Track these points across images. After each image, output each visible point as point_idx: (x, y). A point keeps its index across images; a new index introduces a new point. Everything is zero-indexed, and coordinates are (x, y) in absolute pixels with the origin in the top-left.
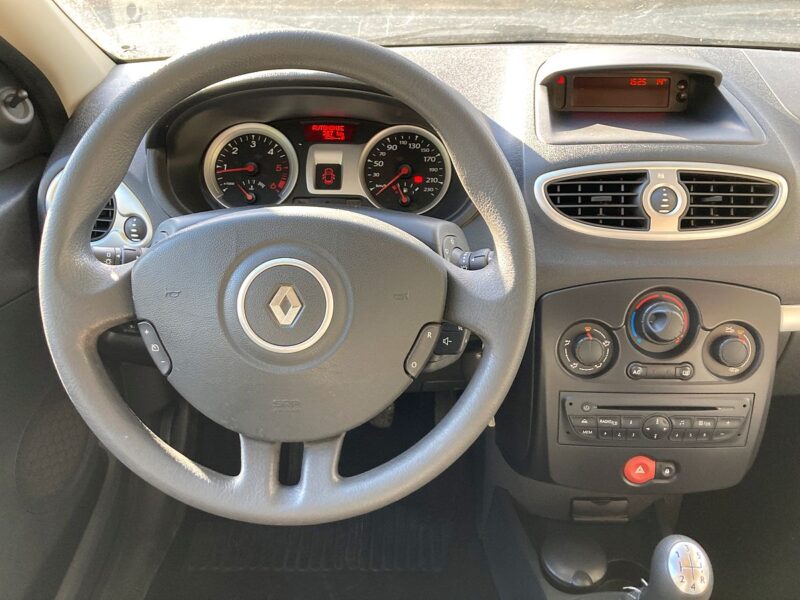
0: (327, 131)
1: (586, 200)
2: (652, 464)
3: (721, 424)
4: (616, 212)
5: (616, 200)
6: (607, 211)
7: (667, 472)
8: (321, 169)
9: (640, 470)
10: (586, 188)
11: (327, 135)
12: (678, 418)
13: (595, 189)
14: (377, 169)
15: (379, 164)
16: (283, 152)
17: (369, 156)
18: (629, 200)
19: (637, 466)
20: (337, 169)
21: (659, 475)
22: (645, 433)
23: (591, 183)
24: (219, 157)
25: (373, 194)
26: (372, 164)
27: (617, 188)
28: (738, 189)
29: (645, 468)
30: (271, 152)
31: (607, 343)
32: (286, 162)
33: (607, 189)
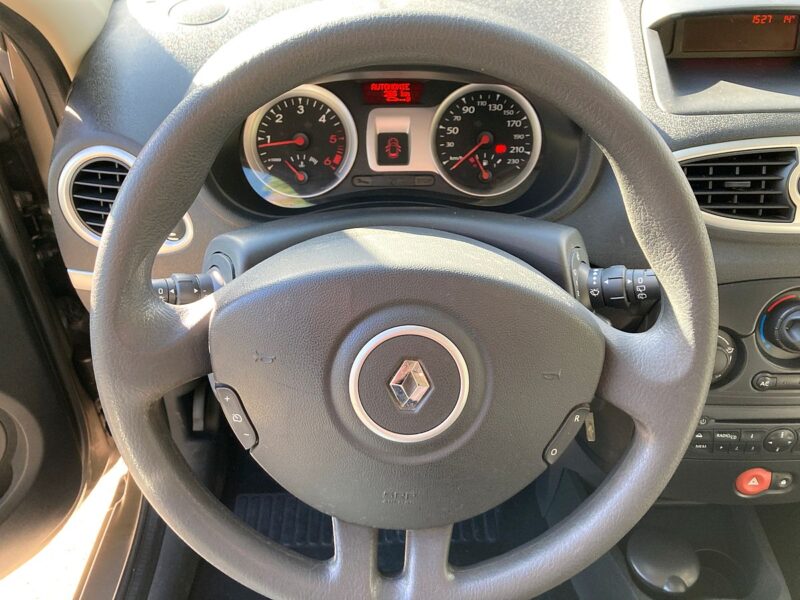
1: (718, 185)
2: (767, 476)
4: (755, 199)
5: (756, 185)
6: (743, 199)
7: (784, 483)
9: (754, 482)
10: (718, 171)
11: (391, 96)
13: (730, 171)
14: (451, 138)
15: (453, 131)
16: (337, 119)
17: (441, 121)
18: (771, 185)
19: (752, 478)
20: (402, 139)
21: (774, 486)
22: (766, 446)
23: (724, 165)
24: (261, 127)
25: (445, 169)
26: (444, 132)
27: (757, 171)
29: (760, 479)
30: (323, 119)
31: (730, 350)
32: (341, 131)
33: (745, 171)
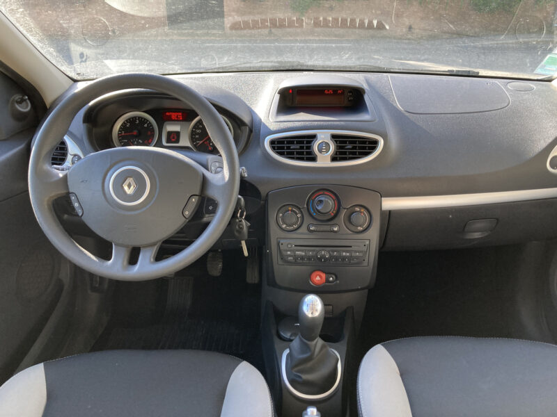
0: (174, 115)
1: (288, 148)
2: (324, 276)
3: (353, 254)
4: (302, 153)
5: (302, 148)
6: (298, 153)
7: (331, 279)
8: (170, 133)
9: (318, 278)
10: (288, 142)
11: (173, 117)
12: (333, 251)
13: (292, 143)
14: (198, 134)
15: (198, 131)
16: (152, 125)
17: (194, 127)
18: (309, 148)
19: (316, 276)
20: (177, 134)
21: (327, 281)
22: (318, 258)
23: (290, 140)
24: (120, 128)
25: (195, 146)
26: (195, 131)
27: (302, 142)
28: (360, 142)
29: (320, 277)
30: (146, 125)
31: (299, 215)
32: (153, 131)
33: (298, 143)
